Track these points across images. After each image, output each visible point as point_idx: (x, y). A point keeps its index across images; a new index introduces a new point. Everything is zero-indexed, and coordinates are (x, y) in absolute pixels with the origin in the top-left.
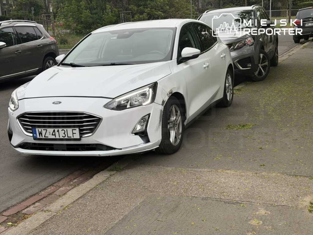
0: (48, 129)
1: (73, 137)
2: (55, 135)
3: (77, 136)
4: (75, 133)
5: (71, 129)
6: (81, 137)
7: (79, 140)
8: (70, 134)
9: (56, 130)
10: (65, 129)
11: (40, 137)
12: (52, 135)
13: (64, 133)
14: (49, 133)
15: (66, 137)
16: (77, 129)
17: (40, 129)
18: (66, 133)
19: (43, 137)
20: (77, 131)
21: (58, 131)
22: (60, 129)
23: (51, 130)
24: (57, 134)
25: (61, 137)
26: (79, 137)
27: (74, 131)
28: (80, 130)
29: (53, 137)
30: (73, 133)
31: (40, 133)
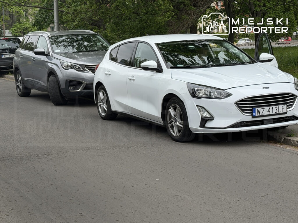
0: (265, 108)
1: (282, 111)
2: (270, 112)
4: (284, 109)
5: (281, 106)
7: (286, 113)
8: (280, 110)
9: (271, 107)
10: (277, 106)
11: (258, 114)
12: (268, 112)
13: (277, 110)
14: (265, 111)
15: (278, 113)
16: (286, 105)
17: (259, 109)
18: (278, 110)
19: (261, 115)
20: (285, 107)
21: (272, 108)
22: (274, 107)
23: (267, 108)
24: (271, 110)
25: (274, 113)
26: (286, 111)
29: (269, 113)
30: (282, 109)
31: (259, 112)
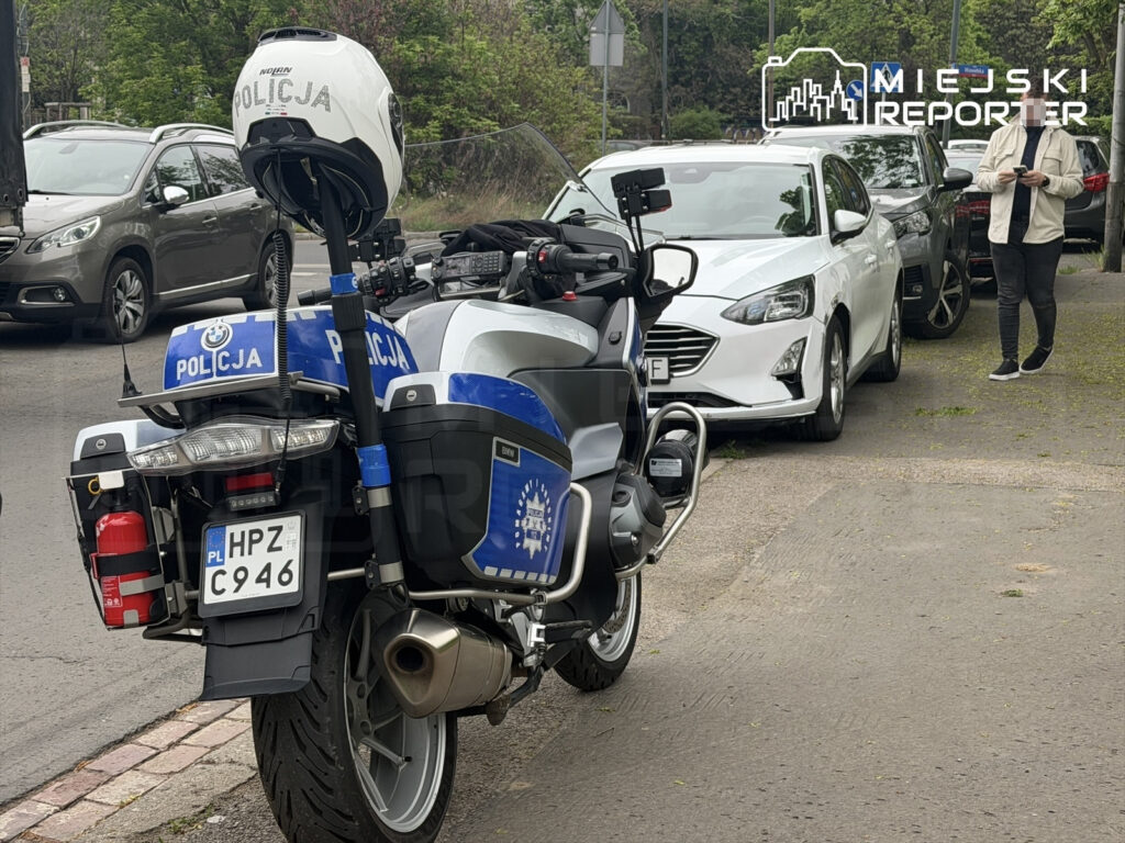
1: (654, 376)
3: (662, 374)
4: (659, 369)
6: (671, 376)
7: (666, 383)
16: (664, 360)
20: (663, 363)
26: (666, 377)
27: (656, 365)
28: (671, 363)
30: (654, 369)
